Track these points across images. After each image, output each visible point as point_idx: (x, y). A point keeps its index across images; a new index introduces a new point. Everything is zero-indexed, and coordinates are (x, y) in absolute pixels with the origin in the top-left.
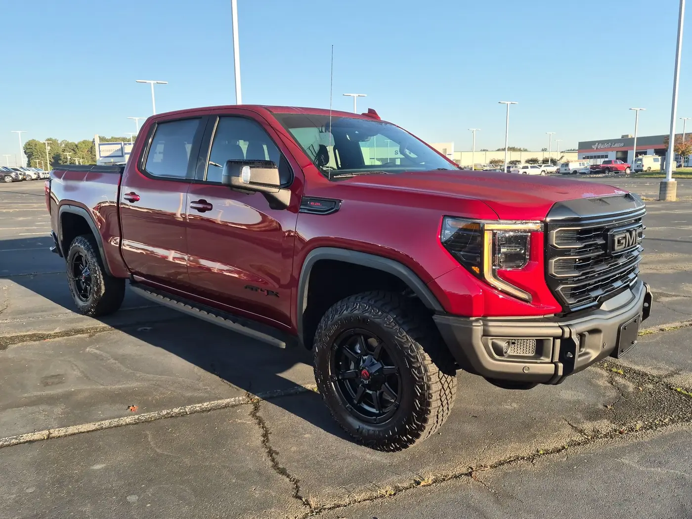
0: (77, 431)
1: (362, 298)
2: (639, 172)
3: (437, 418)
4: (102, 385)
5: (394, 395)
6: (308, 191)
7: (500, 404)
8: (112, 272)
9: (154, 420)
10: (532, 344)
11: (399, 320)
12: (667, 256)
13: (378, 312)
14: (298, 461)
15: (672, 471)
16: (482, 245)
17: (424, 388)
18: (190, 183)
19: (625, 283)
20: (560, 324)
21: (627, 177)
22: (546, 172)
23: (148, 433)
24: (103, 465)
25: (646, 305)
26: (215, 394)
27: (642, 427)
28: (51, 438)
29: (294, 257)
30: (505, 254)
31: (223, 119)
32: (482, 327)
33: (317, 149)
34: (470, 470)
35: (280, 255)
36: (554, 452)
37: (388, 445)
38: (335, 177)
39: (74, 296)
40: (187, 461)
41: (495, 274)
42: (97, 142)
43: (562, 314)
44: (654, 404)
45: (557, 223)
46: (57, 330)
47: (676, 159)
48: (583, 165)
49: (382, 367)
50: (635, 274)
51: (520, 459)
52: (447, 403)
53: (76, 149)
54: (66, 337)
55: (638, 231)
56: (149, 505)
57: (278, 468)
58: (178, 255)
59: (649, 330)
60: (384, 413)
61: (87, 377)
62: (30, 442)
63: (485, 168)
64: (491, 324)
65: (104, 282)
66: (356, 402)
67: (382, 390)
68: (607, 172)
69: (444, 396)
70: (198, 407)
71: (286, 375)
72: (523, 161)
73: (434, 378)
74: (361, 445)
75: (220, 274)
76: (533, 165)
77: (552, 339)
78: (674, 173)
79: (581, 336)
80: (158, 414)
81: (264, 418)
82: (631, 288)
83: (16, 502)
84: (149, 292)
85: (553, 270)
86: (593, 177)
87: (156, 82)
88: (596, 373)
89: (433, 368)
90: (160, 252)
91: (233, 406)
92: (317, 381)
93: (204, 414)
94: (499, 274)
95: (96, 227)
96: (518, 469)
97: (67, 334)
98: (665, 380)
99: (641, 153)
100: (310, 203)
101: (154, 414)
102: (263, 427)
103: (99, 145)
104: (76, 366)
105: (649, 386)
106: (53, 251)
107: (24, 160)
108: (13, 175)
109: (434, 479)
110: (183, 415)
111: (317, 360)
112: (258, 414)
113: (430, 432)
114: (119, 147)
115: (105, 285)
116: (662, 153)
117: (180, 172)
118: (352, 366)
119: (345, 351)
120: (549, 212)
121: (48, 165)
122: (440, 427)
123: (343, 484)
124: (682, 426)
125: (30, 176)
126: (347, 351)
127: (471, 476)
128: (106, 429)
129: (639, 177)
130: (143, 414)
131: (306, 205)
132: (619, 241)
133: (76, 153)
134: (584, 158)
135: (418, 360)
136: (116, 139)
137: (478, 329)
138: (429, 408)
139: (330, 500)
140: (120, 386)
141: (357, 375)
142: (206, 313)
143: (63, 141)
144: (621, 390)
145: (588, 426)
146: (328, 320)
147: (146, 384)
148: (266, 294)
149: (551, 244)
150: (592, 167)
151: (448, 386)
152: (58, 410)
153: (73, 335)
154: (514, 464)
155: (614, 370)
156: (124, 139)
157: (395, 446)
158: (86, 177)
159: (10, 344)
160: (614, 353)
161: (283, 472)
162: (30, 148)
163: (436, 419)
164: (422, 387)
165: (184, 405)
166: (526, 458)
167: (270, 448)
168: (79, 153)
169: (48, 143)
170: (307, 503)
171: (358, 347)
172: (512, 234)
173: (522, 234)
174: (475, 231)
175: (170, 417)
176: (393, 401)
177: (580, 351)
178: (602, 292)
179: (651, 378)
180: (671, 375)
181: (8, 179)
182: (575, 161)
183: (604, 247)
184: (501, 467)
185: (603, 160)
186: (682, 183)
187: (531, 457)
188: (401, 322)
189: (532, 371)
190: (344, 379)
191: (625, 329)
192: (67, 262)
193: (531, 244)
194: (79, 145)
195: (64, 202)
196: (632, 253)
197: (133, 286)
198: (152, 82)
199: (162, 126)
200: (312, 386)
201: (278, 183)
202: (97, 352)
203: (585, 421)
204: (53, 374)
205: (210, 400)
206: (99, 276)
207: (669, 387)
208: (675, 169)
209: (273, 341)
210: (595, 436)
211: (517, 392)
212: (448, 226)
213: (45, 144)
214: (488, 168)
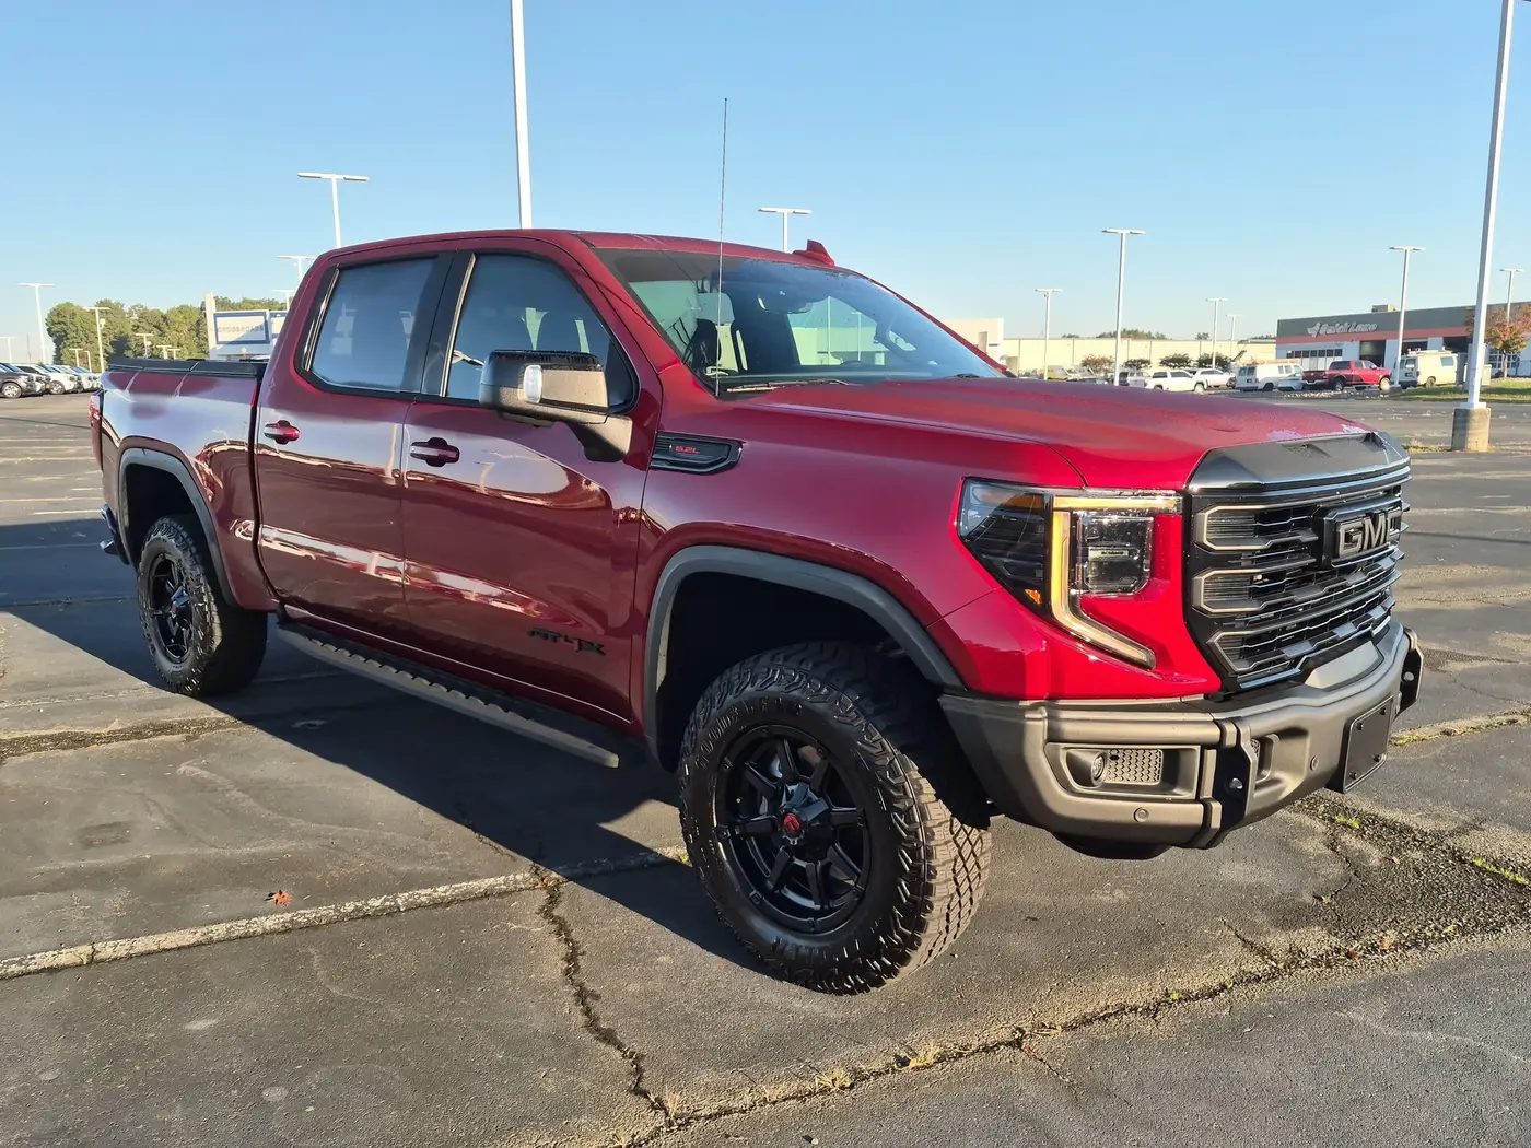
0: (155, 948)
1: (786, 659)
2: (1409, 388)
3: (948, 920)
4: (212, 846)
5: (855, 871)
6: (671, 421)
7: (1088, 891)
8: (237, 599)
9: (326, 924)
10: (1155, 759)
11: (866, 706)
12: (1464, 571)
13: (821, 689)
14: (642, 1014)
15: (1457, 1039)
16: (1046, 543)
17: (920, 853)
18: (409, 401)
19: (1361, 628)
20: (1217, 716)
21: (1383, 399)
22: (1206, 387)
23: (312, 951)
24: (212, 1022)
25: (1409, 676)
26: (462, 867)
27: (1395, 944)
28: (97, 962)
29: (639, 567)
30: (1098, 562)
31: (484, 260)
32: (1046, 721)
33: (691, 328)
34: (1018, 1035)
35: (607, 563)
36: (1203, 996)
37: (841, 979)
38: (729, 390)
39: (154, 651)
40: (397, 1014)
41: (1074, 606)
42: (211, 309)
43: (1223, 694)
44: (1423, 894)
45: (1214, 496)
46: (115, 726)
47: (1492, 359)
48: (1287, 371)
49: (829, 810)
50: (1385, 608)
51: (1127, 1010)
52: (970, 887)
53: (164, 326)
54: (135, 741)
55: (1390, 516)
56: (311, 1109)
57: (598, 1030)
58: (389, 563)
59: (1418, 733)
60: (832, 910)
61: (180, 829)
62: (52, 970)
63: (1072, 377)
64: (1065, 715)
65: (220, 619)
66: (770, 885)
67: (828, 860)
68: (1339, 386)
69: (963, 872)
70: (424, 895)
71: (620, 827)
72: (1155, 362)
73: (941, 834)
74: (781, 980)
75: (482, 607)
76: (1177, 370)
77: (1198, 748)
78: (1485, 391)
79: (1263, 742)
80: (336, 910)
81: (570, 921)
82: (1376, 640)
83: (18, 1101)
84: (320, 644)
85: (1201, 599)
86: (1308, 398)
87: (342, 177)
88: (1300, 826)
89: (938, 812)
90: (349, 555)
91: (502, 894)
92: (686, 839)
93: (437, 912)
94: (1084, 607)
95: (202, 499)
96: (1122, 1033)
97: (137, 733)
98: (1450, 842)
99: (1414, 346)
100: (674, 447)
101: (326, 911)
102: (567, 941)
103: (216, 316)
104: (156, 804)
105: (1414, 856)
106: (108, 550)
107: (46, 349)
108: (22, 381)
109: (939, 1053)
110: (393, 912)
111: (685, 795)
112: (555, 913)
113: (930, 952)
114: (259, 321)
115: (221, 625)
116: (1460, 345)
117: (389, 377)
118: (764, 808)
119: (748, 775)
120: (1195, 471)
121: (101, 358)
122: (953, 941)
123: (740, 1064)
124: (1483, 940)
125: (60, 384)
126: (753, 774)
127: (1020, 1045)
128: (220, 944)
129: (1410, 400)
130: (302, 911)
131: (666, 452)
132: (1348, 537)
133: (162, 334)
134: (1289, 356)
135: (905, 793)
136: (253, 304)
137: (1038, 726)
138: (931, 899)
139: (709, 1097)
140: (253, 850)
141: (774, 827)
142: (445, 690)
143: (133, 307)
144: (1354, 864)
145: (1279, 941)
146: (712, 706)
147: (311, 845)
148: (577, 648)
149: (1198, 540)
150: (1308, 375)
151: (972, 851)
152: (115, 900)
153: (151, 736)
154: (1113, 1021)
155: (1340, 819)
156: (271, 304)
157: (856, 981)
158: (180, 386)
159: (9, 755)
160: (1335, 780)
161: (608, 1037)
162: (59, 323)
163: (945, 923)
164: (914, 853)
165: (392, 891)
166: (1140, 1010)
167: (581, 985)
168: (171, 335)
169: (101, 311)
170: (659, 1106)
171: (776, 765)
172: (1115, 518)
173: (1134, 519)
174: (1034, 512)
175: (363, 917)
176: (851, 883)
177: (1259, 775)
178: (1311, 649)
179: (1419, 837)
180: (1462, 831)
181: (10, 391)
182: (1270, 362)
183: (1314, 549)
184: (1088, 1028)
185: (1330, 360)
186: (1503, 412)
187: (1151, 1008)
188: (870, 711)
189: (1154, 818)
190: (747, 836)
191: (1360, 729)
192: (139, 574)
193: (1155, 541)
194: (171, 317)
195: (132, 442)
196: (1379, 563)
197: (284, 629)
198: (334, 177)
199: (348, 275)
200: (677, 851)
201: (604, 404)
202: (205, 774)
203: (1271, 930)
204: (104, 822)
205: (450, 880)
206: (209, 606)
207: (1458, 857)
208: (1488, 382)
209: (590, 750)
210: (1293, 962)
211: (1127, 864)
212: (973, 501)
213: (93, 312)
214: (1078, 376)
